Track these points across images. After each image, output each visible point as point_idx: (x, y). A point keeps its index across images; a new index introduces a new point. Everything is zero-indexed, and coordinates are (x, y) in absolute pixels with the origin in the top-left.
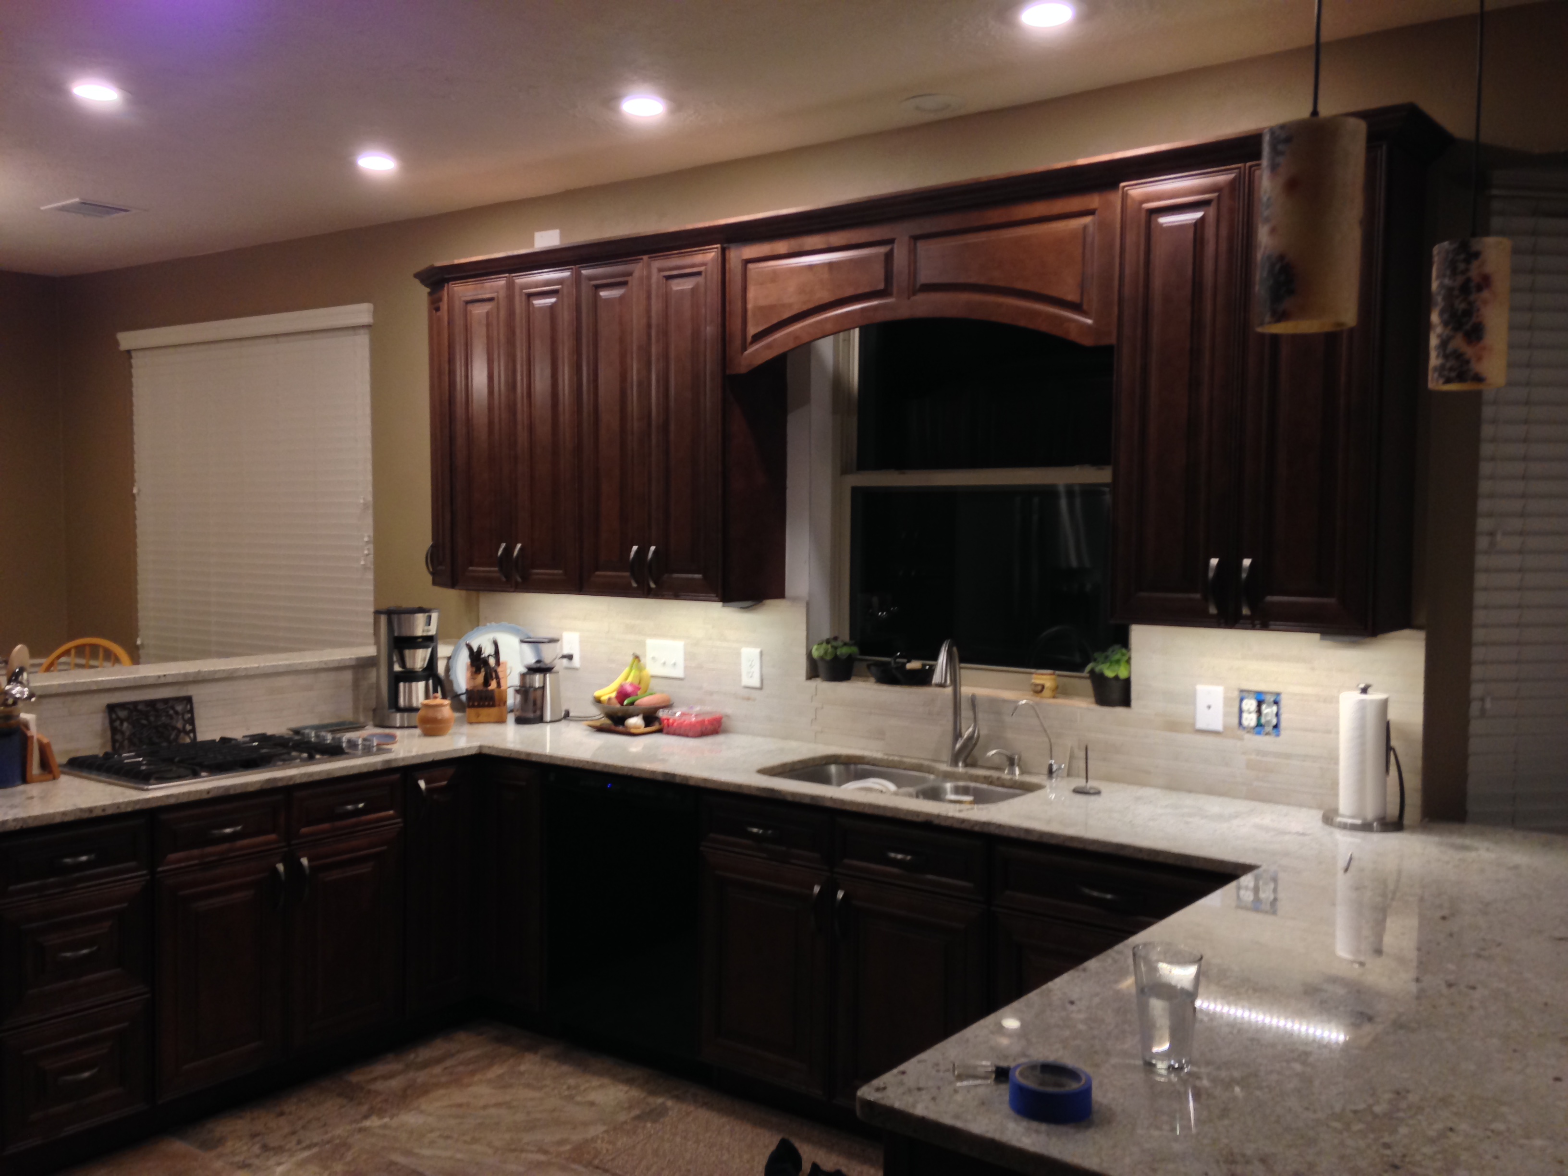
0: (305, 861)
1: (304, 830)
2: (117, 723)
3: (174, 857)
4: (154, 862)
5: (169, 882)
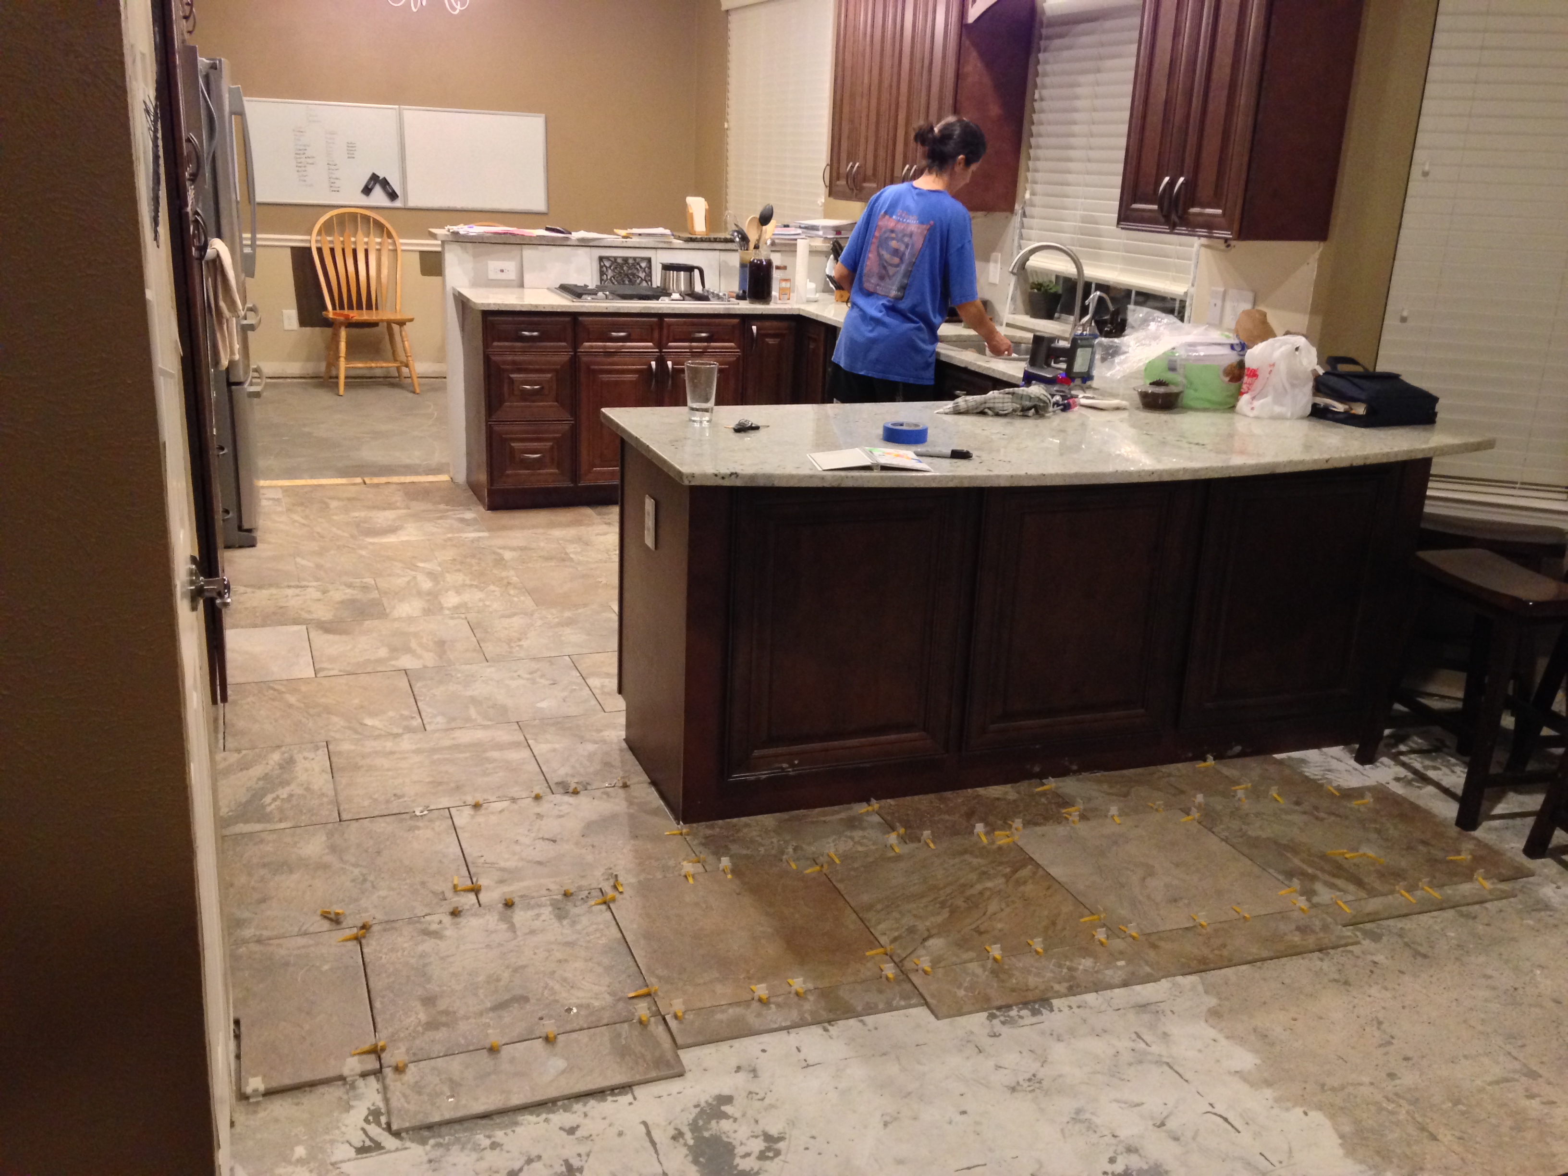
0: (670, 363)
1: (671, 345)
2: (604, 269)
3: (587, 344)
4: (575, 345)
5: (585, 359)
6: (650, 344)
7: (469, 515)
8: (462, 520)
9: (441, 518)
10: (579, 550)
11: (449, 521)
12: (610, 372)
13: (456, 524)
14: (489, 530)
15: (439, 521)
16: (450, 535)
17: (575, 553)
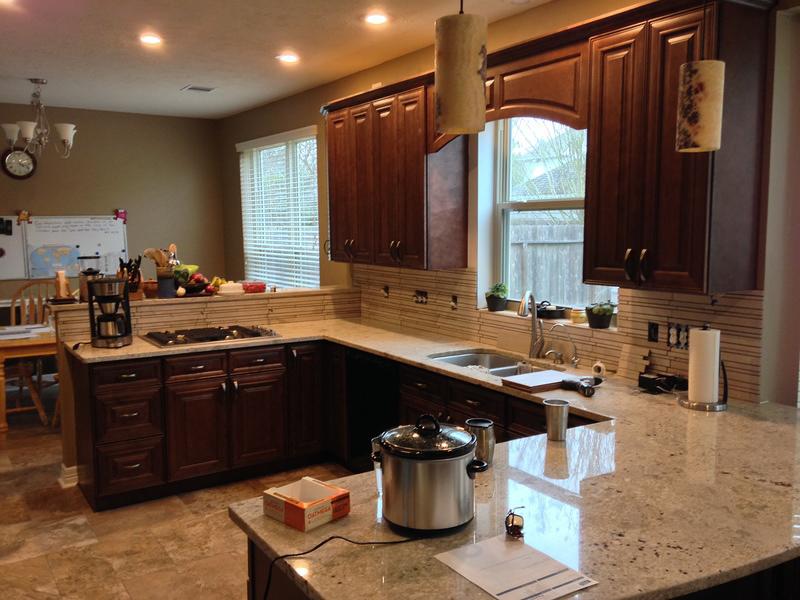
0: (236, 383)
1: (236, 370)
3: (174, 377)
4: (164, 378)
5: (172, 388)
6: (221, 371)
7: (81, 520)
8: (75, 527)
9: (56, 527)
10: (175, 547)
11: (65, 529)
12: (191, 395)
13: (71, 533)
14: (98, 536)
15: (56, 531)
16: (65, 547)
17: (173, 551)
